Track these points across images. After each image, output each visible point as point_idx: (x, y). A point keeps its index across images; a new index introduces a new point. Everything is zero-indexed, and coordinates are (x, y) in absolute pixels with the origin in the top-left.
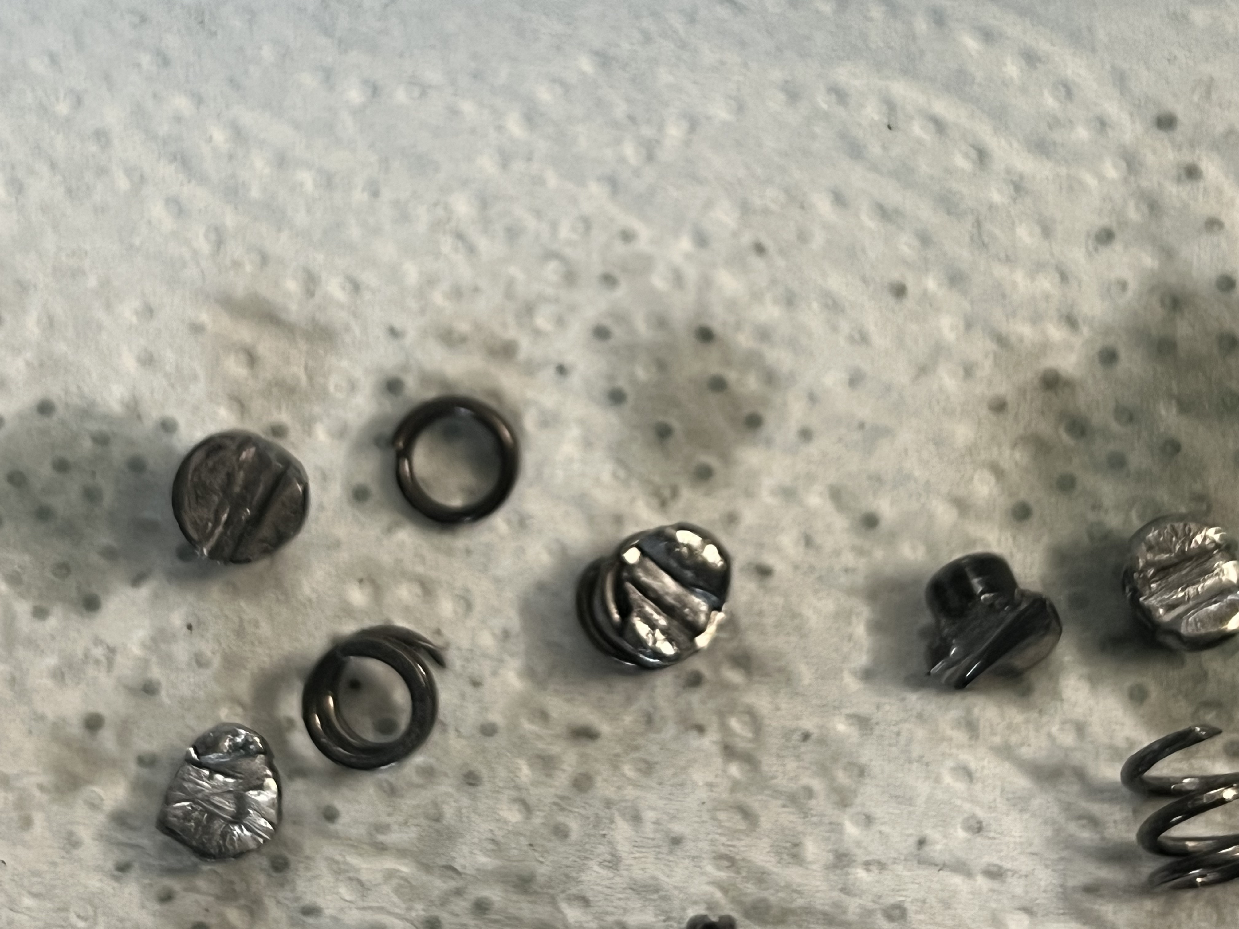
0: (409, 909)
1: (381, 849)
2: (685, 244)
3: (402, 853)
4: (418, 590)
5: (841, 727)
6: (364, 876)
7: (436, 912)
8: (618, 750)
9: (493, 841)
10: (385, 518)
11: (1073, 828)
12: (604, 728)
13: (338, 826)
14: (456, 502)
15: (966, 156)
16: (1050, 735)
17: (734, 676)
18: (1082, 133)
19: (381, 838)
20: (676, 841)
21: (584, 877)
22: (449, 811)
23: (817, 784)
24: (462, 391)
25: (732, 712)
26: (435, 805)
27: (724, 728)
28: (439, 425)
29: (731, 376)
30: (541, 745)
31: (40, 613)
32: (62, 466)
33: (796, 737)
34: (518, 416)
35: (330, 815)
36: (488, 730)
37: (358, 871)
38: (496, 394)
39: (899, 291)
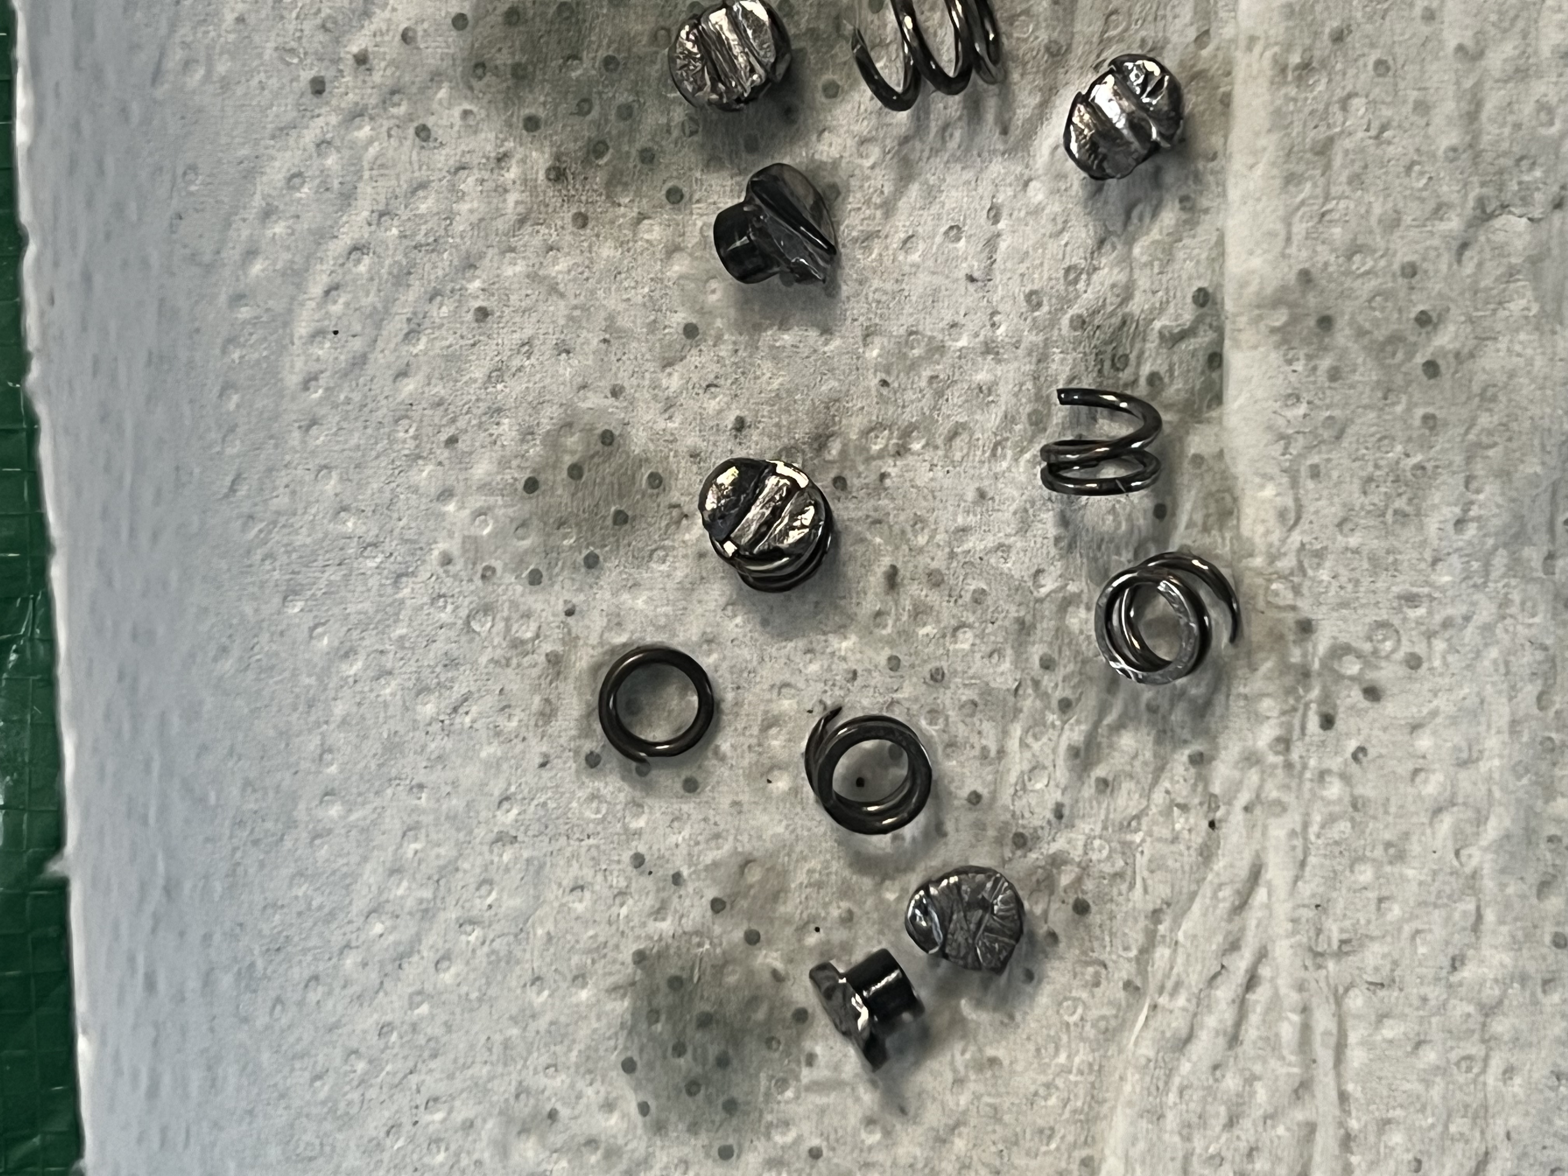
0: (1053, 726)
1: (1002, 752)
2: (451, 507)
3: (1005, 733)
4: (774, 731)
5: (873, 353)
6: (1026, 766)
7: (1054, 704)
8: (905, 547)
9: (990, 655)
10: (711, 762)
11: (952, 145)
12: (886, 561)
13: (984, 791)
14: (694, 699)
15: (358, 261)
16: (873, 167)
17: (834, 449)
18: (331, 161)
19: (993, 753)
20: (982, 495)
21: (1017, 576)
22: (967, 695)
23: (926, 373)
24: (594, 700)
25: (868, 450)
26: (962, 707)
27: (881, 455)
28: (625, 720)
29: (568, 460)
30: (905, 618)
31: (811, 1059)
32: (679, 1050)
33: (885, 391)
34: (613, 650)
35: (975, 798)
36: (894, 663)
37: (1022, 773)
38: (595, 669)
39: (483, 314)
